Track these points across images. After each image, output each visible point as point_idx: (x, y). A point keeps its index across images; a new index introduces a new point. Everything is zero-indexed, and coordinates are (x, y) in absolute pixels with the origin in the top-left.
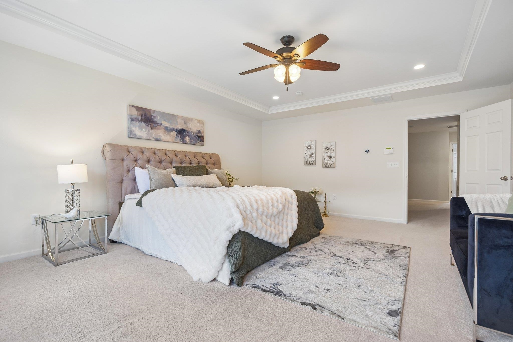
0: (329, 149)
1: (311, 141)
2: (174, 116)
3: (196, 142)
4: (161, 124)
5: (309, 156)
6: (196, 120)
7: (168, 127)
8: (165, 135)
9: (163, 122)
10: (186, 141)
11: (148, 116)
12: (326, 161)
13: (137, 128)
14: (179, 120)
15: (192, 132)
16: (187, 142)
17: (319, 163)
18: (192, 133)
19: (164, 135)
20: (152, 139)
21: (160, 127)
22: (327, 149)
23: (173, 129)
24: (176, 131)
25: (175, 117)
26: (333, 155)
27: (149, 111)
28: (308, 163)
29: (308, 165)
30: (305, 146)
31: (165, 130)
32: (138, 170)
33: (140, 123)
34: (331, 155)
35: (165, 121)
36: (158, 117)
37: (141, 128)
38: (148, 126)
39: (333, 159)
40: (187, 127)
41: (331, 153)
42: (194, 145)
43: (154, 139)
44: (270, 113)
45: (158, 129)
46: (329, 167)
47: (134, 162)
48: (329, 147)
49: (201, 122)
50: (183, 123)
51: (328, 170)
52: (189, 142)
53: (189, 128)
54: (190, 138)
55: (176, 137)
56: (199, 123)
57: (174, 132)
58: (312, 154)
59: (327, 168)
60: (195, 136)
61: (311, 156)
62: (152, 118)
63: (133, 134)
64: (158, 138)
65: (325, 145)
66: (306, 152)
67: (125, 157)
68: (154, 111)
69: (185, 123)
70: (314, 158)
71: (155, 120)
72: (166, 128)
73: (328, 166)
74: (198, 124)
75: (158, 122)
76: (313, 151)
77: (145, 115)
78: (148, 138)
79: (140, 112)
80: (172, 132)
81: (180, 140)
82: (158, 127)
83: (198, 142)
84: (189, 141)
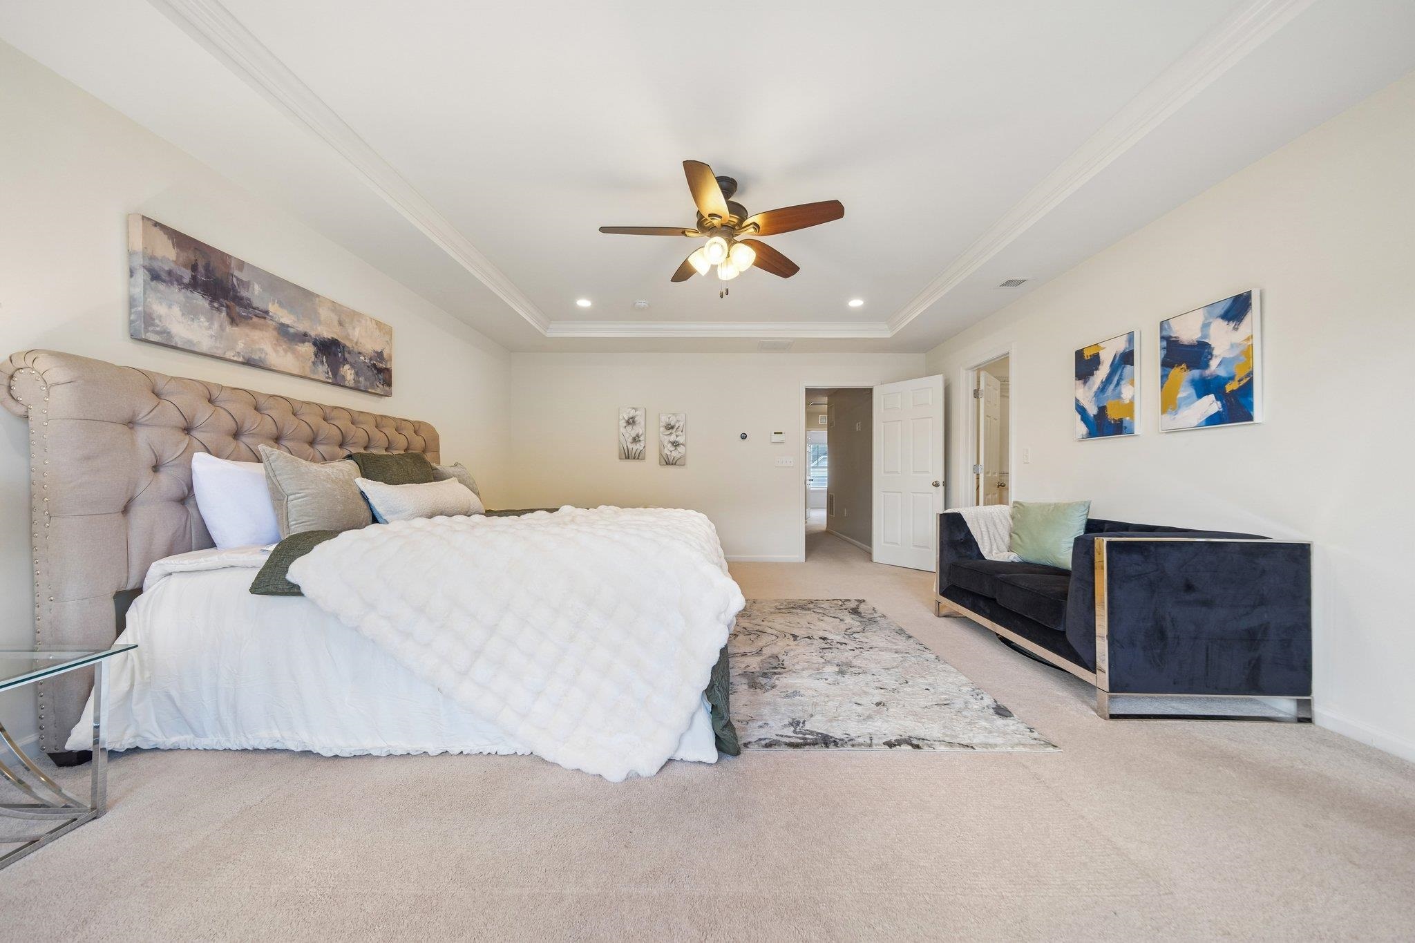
0: (672, 427)
1: (636, 409)
2: (307, 295)
3: (372, 386)
4: (267, 312)
5: (630, 440)
6: (371, 319)
7: (288, 326)
8: (280, 349)
9: (273, 308)
10: (344, 377)
11: (218, 275)
12: (666, 451)
13: (176, 310)
14: (324, 313)
15: (360, 353)
16: (346, 382)
17: (652, 456)
18: (362, 358)
19: (276, 351)
20: (235, 359)
21: (262, 321)
22: (670, 427)
23: (305, 335)
24: (315, 344)
25: (312, 301)
26: (681, 440)
27: (224, 257)
28: (627, 456)
29: (629, 458)
30: (621, 417)
31: (279, 333)
32: (203, 464)
33: (189, 293)
34: (678, 439)
35: (281, 304)
36: (257, 288)
37: (191, 312)
38: (218, 309)
39: (681, 449)
40: (347, 337)
41: (677, 436)
42: (366, 392)
43: (241, 359)
44: (548, 335)
45: (255, 327)
46: (672, 464)
47: (181, 436)
48: (672, 423)
49: (385, 330)
50: (336, 323)
51: (670, 469)
52: (352, 384)
53: (351, 341)
54: (356, 370)
55: (314, 363)
56: (380, 332)
57: (306, 344)
58: (638, 436)
59: (669, 466)
60: (368, 367)
61: (636, 440)
62: (233, 284)
63: (158, 329)
64: (257, 357)
65: (664, 419)
66: (623, 430)
67: (141, 415)
68: (241, 265)
69: (341, 324)
70: (642, 444)
71: (244, 293)
72: (283, 330)
73: (671, 461)
74: (377, 332)
75: (256, 303)
76: (638, 429)
77: (207, 267)
78: (219, 353)
79: (191, 255)
80: (300, 345)
81: (328, 373)
82: (255, 319)
83: (378, 386)
84: (354, 380)
